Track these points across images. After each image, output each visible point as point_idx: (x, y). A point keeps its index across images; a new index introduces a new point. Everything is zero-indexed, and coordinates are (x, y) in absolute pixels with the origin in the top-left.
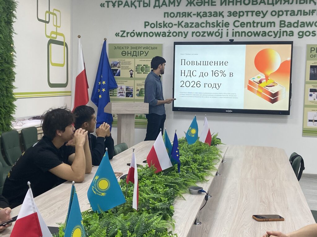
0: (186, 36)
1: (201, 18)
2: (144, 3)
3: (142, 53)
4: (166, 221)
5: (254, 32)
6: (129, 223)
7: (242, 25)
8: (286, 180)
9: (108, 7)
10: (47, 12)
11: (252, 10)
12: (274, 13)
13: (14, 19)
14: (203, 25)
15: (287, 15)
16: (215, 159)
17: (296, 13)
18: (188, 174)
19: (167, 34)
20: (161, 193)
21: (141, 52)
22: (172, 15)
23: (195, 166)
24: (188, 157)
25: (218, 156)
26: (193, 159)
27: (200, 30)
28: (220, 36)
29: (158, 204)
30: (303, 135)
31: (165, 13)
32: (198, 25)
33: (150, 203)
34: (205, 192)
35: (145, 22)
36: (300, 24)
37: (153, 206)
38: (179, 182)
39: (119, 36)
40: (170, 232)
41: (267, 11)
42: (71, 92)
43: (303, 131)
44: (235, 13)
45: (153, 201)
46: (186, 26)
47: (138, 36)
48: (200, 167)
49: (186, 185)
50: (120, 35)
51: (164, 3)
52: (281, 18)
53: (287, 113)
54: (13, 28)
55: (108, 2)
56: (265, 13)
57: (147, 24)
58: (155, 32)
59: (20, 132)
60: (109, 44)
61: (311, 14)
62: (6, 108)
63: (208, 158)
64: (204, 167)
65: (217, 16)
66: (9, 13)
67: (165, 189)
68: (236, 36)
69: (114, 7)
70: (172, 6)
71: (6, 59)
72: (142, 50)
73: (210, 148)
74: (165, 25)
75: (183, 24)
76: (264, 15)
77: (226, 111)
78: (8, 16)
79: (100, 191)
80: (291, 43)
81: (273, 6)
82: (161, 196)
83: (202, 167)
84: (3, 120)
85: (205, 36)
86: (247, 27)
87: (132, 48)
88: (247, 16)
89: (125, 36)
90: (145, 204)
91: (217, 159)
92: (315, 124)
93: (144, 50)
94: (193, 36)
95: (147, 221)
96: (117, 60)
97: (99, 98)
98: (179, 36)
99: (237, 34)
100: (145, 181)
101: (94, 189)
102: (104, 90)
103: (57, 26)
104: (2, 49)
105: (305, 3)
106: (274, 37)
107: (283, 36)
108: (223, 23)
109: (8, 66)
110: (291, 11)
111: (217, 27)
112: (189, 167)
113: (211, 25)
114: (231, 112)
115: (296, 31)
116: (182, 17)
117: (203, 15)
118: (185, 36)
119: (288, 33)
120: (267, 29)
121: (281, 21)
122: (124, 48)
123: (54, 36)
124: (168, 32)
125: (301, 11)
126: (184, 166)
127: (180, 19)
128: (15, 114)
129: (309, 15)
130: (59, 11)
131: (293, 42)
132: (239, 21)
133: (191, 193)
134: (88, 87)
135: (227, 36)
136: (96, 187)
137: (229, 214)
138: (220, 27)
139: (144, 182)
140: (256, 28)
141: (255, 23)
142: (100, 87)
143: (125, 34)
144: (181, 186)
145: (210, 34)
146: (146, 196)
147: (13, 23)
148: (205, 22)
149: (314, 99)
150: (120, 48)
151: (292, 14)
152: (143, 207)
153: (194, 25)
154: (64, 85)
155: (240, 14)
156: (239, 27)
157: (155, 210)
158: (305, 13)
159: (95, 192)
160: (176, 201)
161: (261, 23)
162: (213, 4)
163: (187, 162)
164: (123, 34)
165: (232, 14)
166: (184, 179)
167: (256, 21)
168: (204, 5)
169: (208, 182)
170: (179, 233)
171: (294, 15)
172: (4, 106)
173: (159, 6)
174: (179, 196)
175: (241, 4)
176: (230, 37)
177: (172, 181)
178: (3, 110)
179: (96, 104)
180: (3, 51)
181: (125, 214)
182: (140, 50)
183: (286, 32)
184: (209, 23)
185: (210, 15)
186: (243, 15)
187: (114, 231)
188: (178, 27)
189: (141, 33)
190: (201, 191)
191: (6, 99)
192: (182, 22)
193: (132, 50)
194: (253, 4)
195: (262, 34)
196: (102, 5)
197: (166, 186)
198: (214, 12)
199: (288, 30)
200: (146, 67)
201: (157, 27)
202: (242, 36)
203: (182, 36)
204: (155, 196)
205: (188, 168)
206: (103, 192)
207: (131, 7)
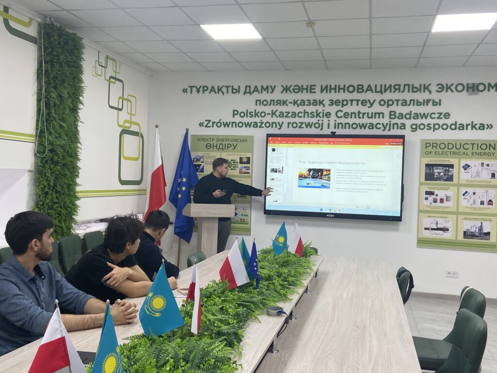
0: (281, 127)
1: (298, 106)
2: (233, 89)
3: (229, 146)
4: (231, 348)
5: (359, 124)
6: (184, 350)
7: (346, 115)
8: (388, 301)
9: (191, 93)
10: (120, 98)
11: (357, 99)
12: (382, 103)
13: (81, 106)
14: (300, 115)
15: (397, 105)
16: (304, 273)
17: (408, 103)
18: (268, 291)
19: (259, 125)
20: (231, 314)
21: (228, 144)
22: (265, 103)
23: (278, 281)
24: (271, 270)
25: (309, 270)
26: (278, 272)
27: (297, 120)
28: (320, 128)
29: (224, 328)
30: (418, 246)
31: (257, 101)
32: (294, 115)
33: (214, 326)
34: (285, 313)
35: (234, 111)
36: (412, 115)
37: (218, 329)
38: (256, 301)
39: (203, 126)
40: (235, 362)
41: (375, 100)
42: (145, 190)
43: (418, 240)
44: (337, 102)
45: (220, 323)
46: (281, 116)
47: (225, 126)
48: (284, 283)
49: (264, 304)
50: (205, 125)
51: (256, 89)
52: (391, 108)
53: (398, 219)
54: (79, 116)
55: (191, 87)
56: (372, 102)
57: (236, 112)
58: (245, 123)
59: (83, 237)
60: (192, 135)
61: (426, 104)
62: (67, 208)
63: (296, 272)
64: (289, 283)
65: (316, 105)
66: (75, 100)
67: (238, 310)
68: (338, 128)
69: (198, 93)
70: (265, 93)
71: (70, 151)
72: (230, 142)
73: (300, 260)
74: (256, 115)
75: (278, 114)
76: (372, 105)
77: (327, 215)
78: (74, 102)
79: (154, 311)
80: (403, 137)
81: (382, 94)
82: (229, 318)
83: (286, 283)
84: (63, 222)
85: (303, 128)
86: (351, 117)
87: (218, 140)
88: (352, 105)
89: (210, 127)
90: (208, 327)
91: (307, 273)
92: (431, 233)
93: (231, 143)
94: (288, 127)
95: (207, 348)
96: (200, 154)
97: (178, 197)
98: (272, 127)
99: (340, 125)
100: (215, 299)
101: (147, 308)
102: (184, 188)
103: (131, 114)
104: (65, 140)
105: (419, 91)
106: (383, 130)
107: (393, 128)
108: (323, 113)
109: (71, 159)
110: (402, 100)
111: (317, 117)
112: (271, 282)
113: (310, 115)
114: (333, 217)
115: (408, 123)
116: (277, 105)
117: (301, 103)
118: (279, 128)
119: (400, 125)
120: (374, 121)
121: (391, 112)
122: (209, 140)
123: (127, 125)
124: (260, 123)
125: (414, 100)
126: (265, 281)
127: (274, 108)
128: (77, 215)
129: (424, 105)
130: (135, 97)
131: (404, 136)
132: (342, 111)
133: (269, 314)
134: (165, 185)
135: (329, 128)
136: (150, 306)
137: (314, 340)
138: (320, 117)
139: (213, 300)
140: (362, 119)
141: (361, 113)
142: (180, 185)
143: (210, 124)
144: (258, 306)
145: (309, 125)
146: (211, 317)
147: (79, 111)
148: (303, 112)
149: (431, 204)
150: (204, 140)
151: (404, 104)
152: (206, 331)
153: (290, 115)
154: (138, 183)
155: (344, 103)
156: (341, 118)
157: (219, 334)
158: (419, 103)
159: (148, 312)
160: (249, 324)
161: (368, 113)
162: (312, 91)
163: (269, 276)
164: (208, 124)
165: (334, 103)
166: (262, 298)
167: (362, 111)
168: (302, 92)
169: (292, 301)
170: (246, 363)
171: (406, 105)
172: (64, 206)
173: (250, 93)
174: (254, 318)
175: (344, 92)
176: (332, 129)
177: (248, 300)
178: (63, 211)
179: (174, 205)
180: (66, 142)
181: (183, 338)
182: (227, 143)
183: (397, 124)
184: (307, 112)
185: (308, 104)
186: (347, 104)
187: (165, 361)
188: (272, 117)
189: (228, 123)
190: (280, 312)
191: (67, 198)
192: (277, 111)
193: (218, 143)
194: (358, 92)
195: (369, 126)
196: (185, 91)
197: (239, 305)
198: (313, 100)
199: (399, 122)
200: (233, 162)
201: (247, 117)
202: (345, 128)
203: (276, 127)
204: (223, 317)
205: (269, 283)
206: (157, 312)
207: (218, 93)
